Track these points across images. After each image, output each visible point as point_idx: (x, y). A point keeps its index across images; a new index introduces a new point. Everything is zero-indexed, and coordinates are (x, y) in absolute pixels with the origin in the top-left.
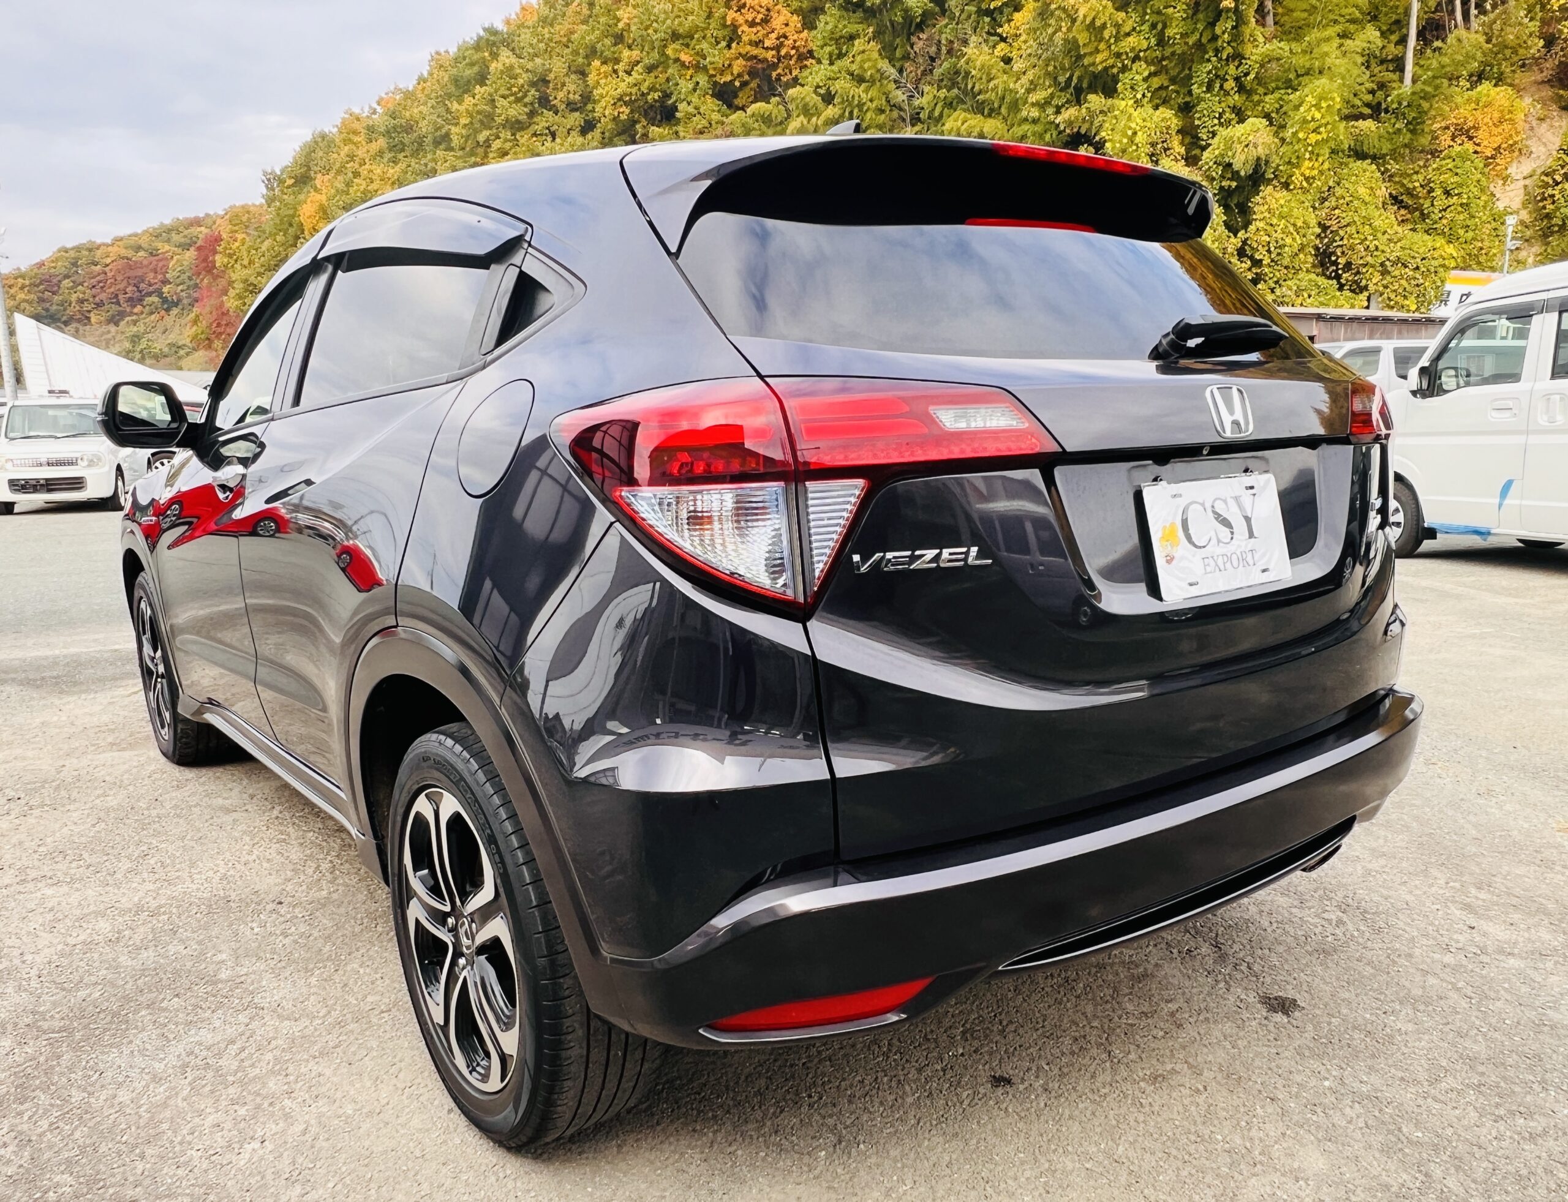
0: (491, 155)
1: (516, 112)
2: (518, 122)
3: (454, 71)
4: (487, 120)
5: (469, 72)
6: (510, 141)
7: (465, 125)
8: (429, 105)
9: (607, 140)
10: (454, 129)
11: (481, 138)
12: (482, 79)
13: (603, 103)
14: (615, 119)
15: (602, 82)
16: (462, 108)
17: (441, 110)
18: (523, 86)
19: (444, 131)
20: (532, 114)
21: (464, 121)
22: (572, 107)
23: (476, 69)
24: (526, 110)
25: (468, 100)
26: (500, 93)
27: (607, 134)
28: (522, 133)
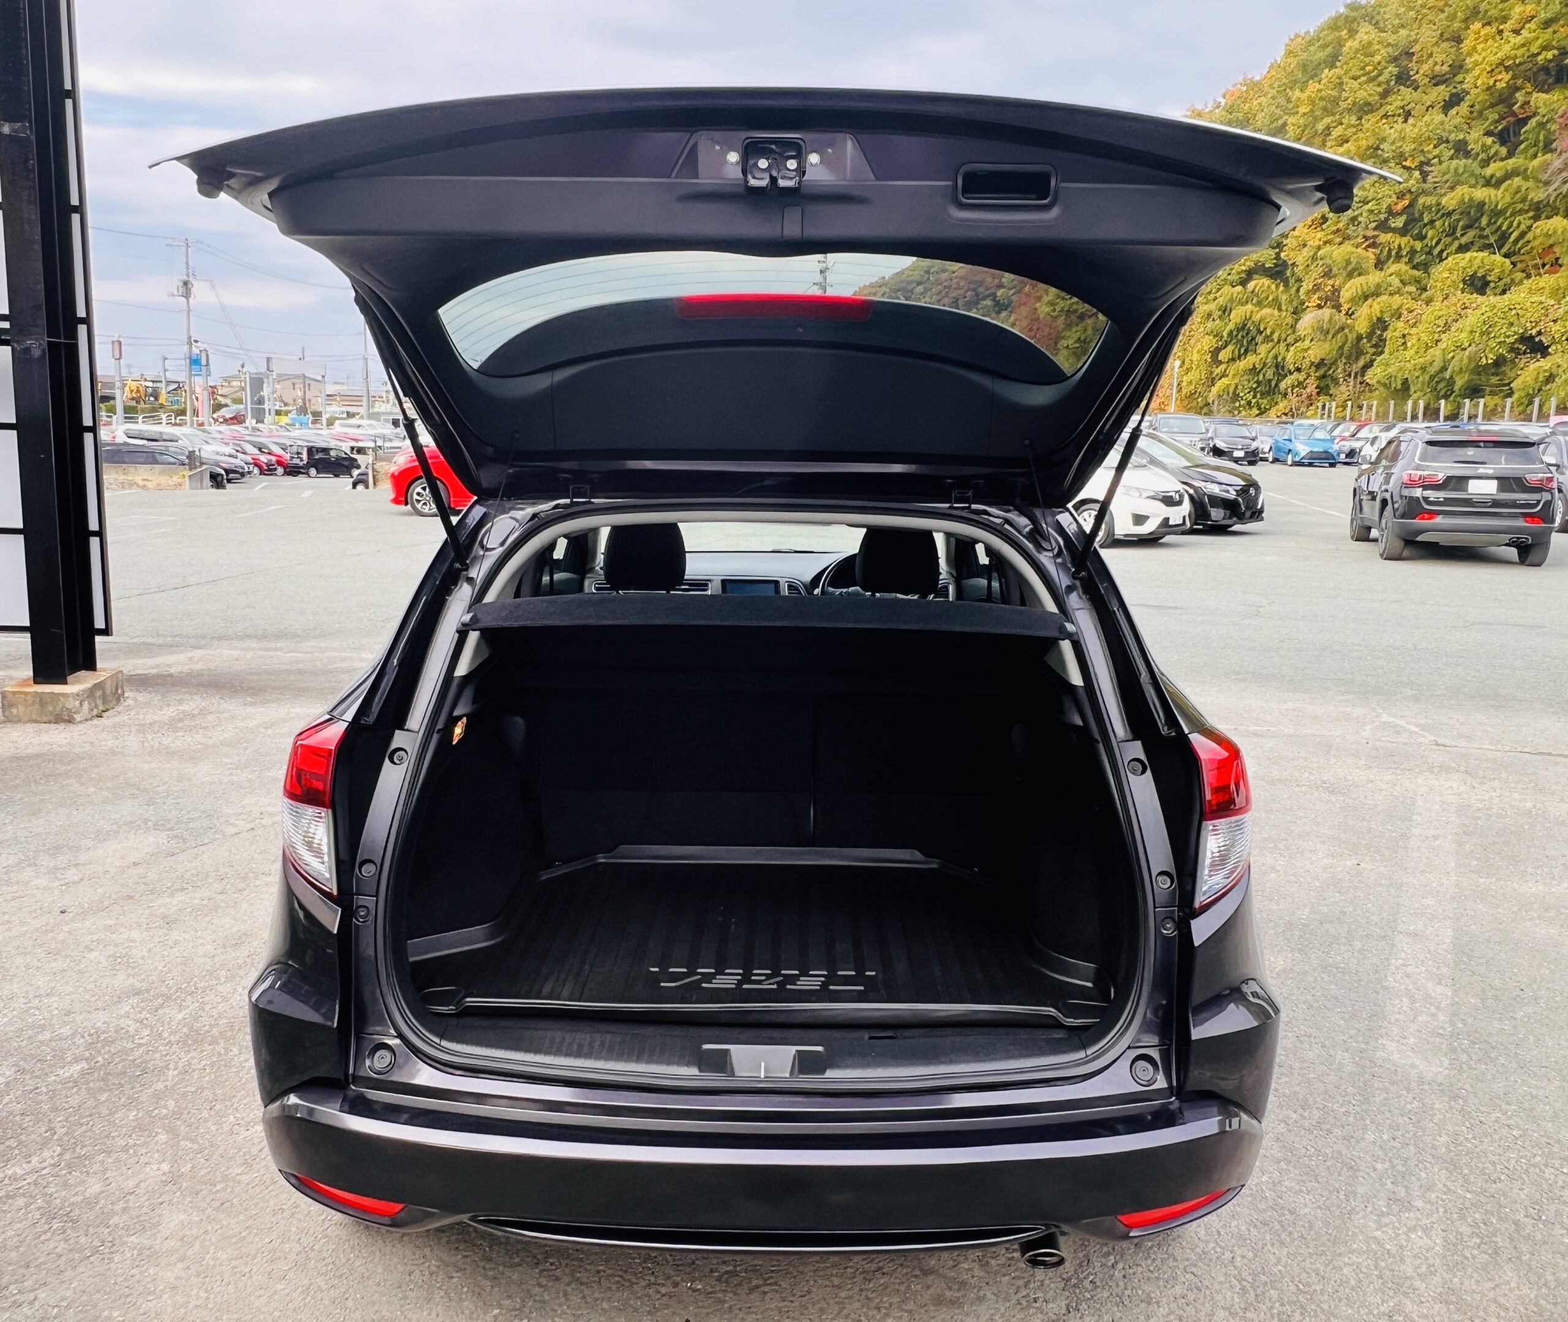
0: (1329, 144)
1: (1367, 92)
2: (1367, 104)
3: (1305, 56)
4: (1331, 106)
5: (1321, 55)
6: (1353, 126)
7: (1304, 114)
8: (1270, 96)
9: (1475, 114)
10: (1291, 120)
11: (1320, 127)
12: (1332, 61)
13: (1476, 72)
14: (1489, 88)
15: (1480, 47)
16: (1304, 96)
17: (1282, 100)
18: (1379, 63)
19: (1280, 122)
20: (1385, 94)
21: (1303, 109)
22: (1437, 80)
23: (1329, 50)
24: (1380, 90)
25: (1313, 87)
26: (1351, 74)
27: (1477, 107)
28: (1369, 116)
